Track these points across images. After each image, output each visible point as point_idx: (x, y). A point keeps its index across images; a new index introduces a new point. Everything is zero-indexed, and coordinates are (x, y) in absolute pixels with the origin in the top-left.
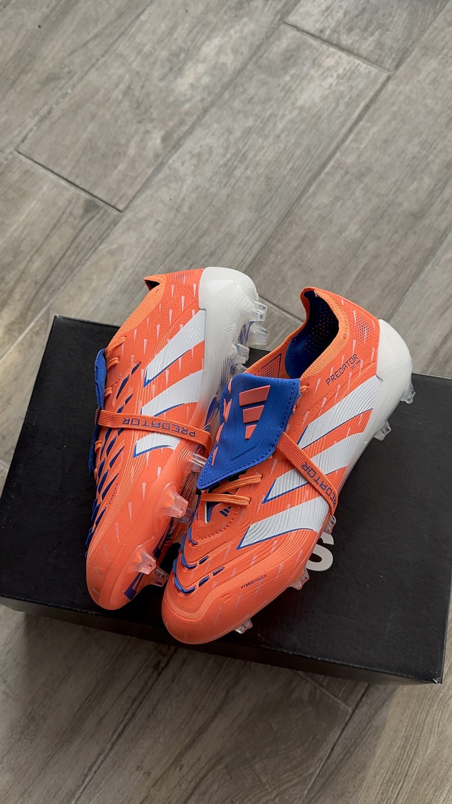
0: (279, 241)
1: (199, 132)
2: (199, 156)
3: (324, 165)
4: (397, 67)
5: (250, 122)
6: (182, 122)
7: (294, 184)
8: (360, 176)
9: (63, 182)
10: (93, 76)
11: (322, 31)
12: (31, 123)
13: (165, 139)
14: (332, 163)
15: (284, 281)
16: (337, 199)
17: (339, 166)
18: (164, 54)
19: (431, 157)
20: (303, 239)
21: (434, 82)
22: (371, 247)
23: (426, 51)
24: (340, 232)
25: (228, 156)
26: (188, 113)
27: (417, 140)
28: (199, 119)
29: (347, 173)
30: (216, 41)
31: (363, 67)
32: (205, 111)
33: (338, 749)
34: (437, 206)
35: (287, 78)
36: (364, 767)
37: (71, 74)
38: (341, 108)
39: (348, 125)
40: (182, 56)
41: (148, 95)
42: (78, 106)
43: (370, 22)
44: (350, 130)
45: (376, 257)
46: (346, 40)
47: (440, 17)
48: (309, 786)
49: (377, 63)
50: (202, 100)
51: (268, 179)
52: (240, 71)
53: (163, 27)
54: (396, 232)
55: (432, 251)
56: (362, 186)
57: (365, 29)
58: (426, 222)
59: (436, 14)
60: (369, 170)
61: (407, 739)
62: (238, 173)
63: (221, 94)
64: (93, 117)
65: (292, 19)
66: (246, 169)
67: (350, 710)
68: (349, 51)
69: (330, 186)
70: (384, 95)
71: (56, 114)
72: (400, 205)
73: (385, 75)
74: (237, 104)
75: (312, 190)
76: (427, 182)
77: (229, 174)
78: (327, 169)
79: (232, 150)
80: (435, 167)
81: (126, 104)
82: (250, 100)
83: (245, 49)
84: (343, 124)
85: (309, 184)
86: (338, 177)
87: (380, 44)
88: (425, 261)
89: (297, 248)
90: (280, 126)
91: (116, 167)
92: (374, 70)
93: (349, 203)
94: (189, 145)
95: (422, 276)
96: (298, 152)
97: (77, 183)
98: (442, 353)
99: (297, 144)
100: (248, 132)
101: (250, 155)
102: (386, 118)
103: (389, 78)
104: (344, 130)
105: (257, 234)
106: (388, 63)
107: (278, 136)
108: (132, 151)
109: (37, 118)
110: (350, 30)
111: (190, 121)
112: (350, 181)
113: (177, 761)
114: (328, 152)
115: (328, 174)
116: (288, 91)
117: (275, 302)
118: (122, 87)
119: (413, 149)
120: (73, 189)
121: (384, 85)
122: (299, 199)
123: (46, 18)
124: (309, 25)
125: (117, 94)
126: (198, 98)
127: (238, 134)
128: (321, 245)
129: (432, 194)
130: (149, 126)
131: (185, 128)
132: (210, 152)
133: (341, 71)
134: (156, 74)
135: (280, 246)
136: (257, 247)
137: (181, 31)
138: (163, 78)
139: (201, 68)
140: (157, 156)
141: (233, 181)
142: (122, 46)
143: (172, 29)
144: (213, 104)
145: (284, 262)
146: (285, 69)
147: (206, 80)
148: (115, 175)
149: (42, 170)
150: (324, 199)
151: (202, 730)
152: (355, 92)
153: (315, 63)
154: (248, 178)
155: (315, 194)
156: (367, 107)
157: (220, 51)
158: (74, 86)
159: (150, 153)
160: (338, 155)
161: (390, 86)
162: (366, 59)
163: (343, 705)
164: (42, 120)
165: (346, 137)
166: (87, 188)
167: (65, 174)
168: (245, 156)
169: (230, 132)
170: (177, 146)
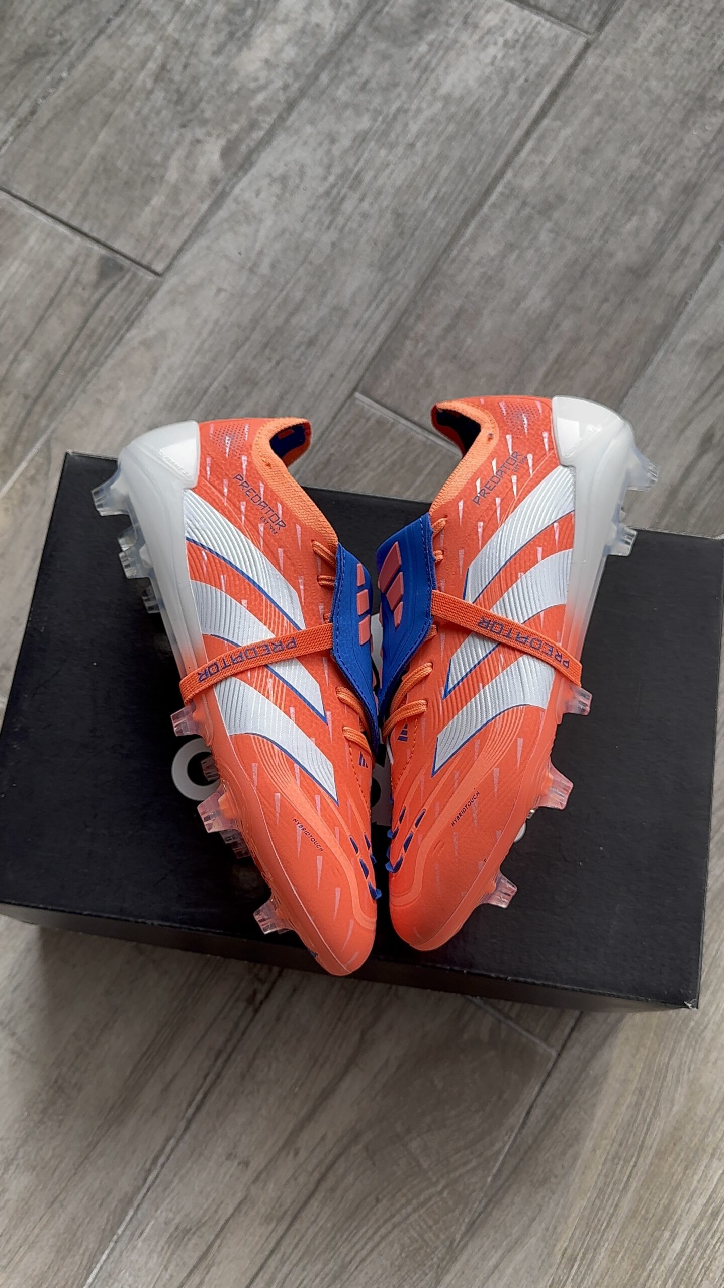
0: (419, 318)
1: (281, 141)
2: (283, 179)
3: (488, 192)
4: (601, 26)
5: (365, 123)
6: (253, 125)
7: (441, 223)
8: (546, 209)
9: (62, 229)
10: (102, 48)
12: (4, 130)
13: (226, 153)
14: (500, 188)
15: (429, 384)
16: (511, 247)
17: (511, 193)
18: (219, 9)
19: (659, 176)
20: (459, 314)
21: (661, 51)
22: (567, 325)
24: (517, 301)
25: (332, 179)
26: (261, 109)
27: (635, 149)
28: (281, 119)
29: (524, 204)
31: (546, 28)
32: (291, 105)
33: (537, 1113)
34: (670, 256)
35: (423, 48)
36: (577, 1137)
37: (65, 45)
38: (513, 96)
39: (525, 124)
40: (249, 12)
41: (195, 80)
42: (81, 101)
44: (528, 134)
45: (575, 341)
48: (495, 1170)
49: (569, 20)
50: (285, 87)
51: (398, 216)
52: (344, 38)
54: (606, 300)
55: (664, 330)
56: (549, 225)
58: (654, 282)
60: (560, 198)
61: (641, 1092)
62: (348, 207)
63: (316, 77)
64: (107, 118)
66: (362, 200)
67: (554, 1053)
69: (498, 226)
70: (580, 74)
71: (44, 114)
72: (611, 255)
73: (581, 41)
74: (342, 93)
75: (469, 232)
76: (653, 216)
77: (334, 210)
78: (492, 199)
79: (337, 170)
80: (665, 193)
81: (159, 96)
82: (364, 86)
84: (516, 124)
85: (465, 222)
86: (511, 210)
88: (653, 346)
89: (449, 328)
90: (414, 128)
91: (147, 201)
92: (564, 32)
93: (529, 254)
94: (266, 162)
95: (650, 371)
96: (445, 172)
97: (86, 228)
98: (682, 495)
99: (442, 158)
100: (362, 139)
101: (367, 177)
102: (586, 112)
103: (587, 46)
104: (519, 133)
105: (384, 306)
106: (587, 20)
107: (412, 146)
108: (173, 174)
109: (13, 121)
111: (267, 122)
112: (530, 218)
113: (289, 1143)
114: (494, 171)
115: (494, 205)
116: (426, 70)
117: (416, 418)
118: (152, 66)
119: (630, 163)
120: (78, 239)
121: (581, 56)
122: (448, 248)
125: (144, 78)
126: (279, 83)
127: (346, 142)
128: (487, 324)
129: (663, 236)
130: (199, 133)
131: (258, 135)
132: (302, 173)
133: (509, 34)
134: (208, 43)
135: (421, 327)
136: (384, 328)
138: (217, 52)
139: (281, 32)
140: (214, 181)
141: (340, 220)
144: (302, 93)
145: (429, 353)
146: (418, 33)
147: (290, 53)
148: (147, 215)
149: (26, 210)
150: (488, 247)
151: (326, 1094)
152: (534, 70)
153: (468, 22)
154: (365, 216)
155: (474, 239)
156: (554, 95)
158: (71, 67)
159: (202, 177)
160: (509, 175)
161: (591, 59)
162: (550, 14)
163: (542, 1047)
164: (22, 124)
165: (521, 144)
166: (102, 237)
167: (64, 215)
168: (358, 178)
169: (333, 139)
170: (247, 164)
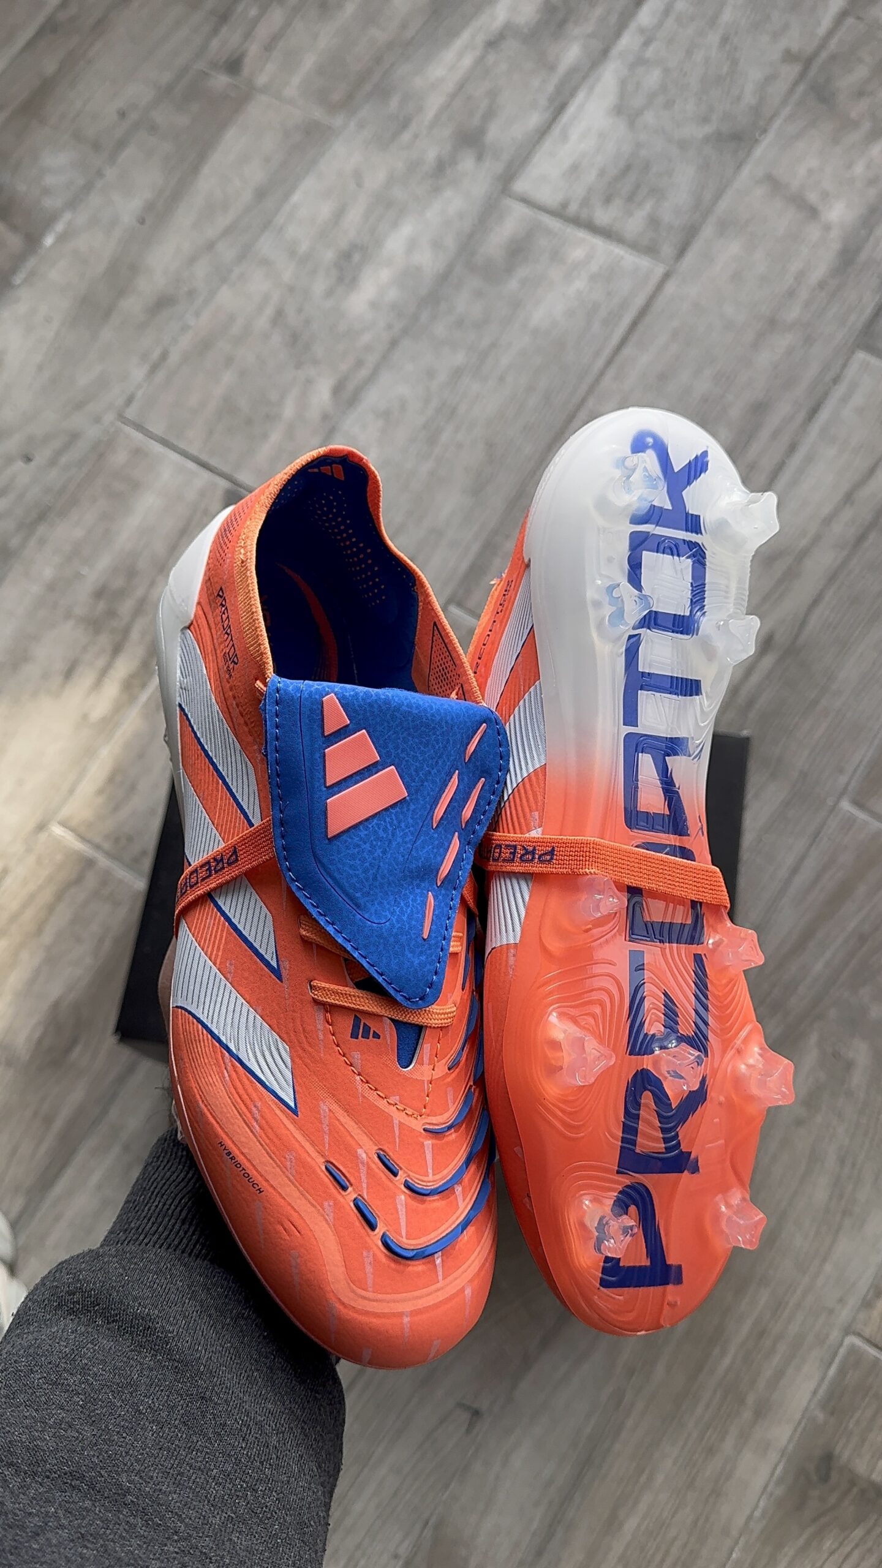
1: (385, 379)
2: (386, 415)
4: (682, 252)
5: (460, 358)
6: (359, 363)
9: (191, 464)
10: (225, 296)
11: (565, 205)
12: (138, 373)
13: (337, 390)
18: (329, 255)
21: (736, 277)
23: (724, 227)
25: (430, 412)
26: (368, 349)
27: (708, 372)
28: (385, 357)
30: (407, 229)
31: (629, 259)
32: (394, 343)
35: (513, 284)
37: (192, 293)
38: (596, 328)
39: (605, 355)
40: (356, 257)
41: (307, 322)
42: (205, 345)
43: (638, 186)
44: (609, 362)
46: (603, 216)
47: (746, 171)
49: (650, 250)
50: (389, 327)
51: (490, 445)
52: (444, 277)
53: (326, 210)
57: (630, 198)
59: (739, 167)
62: (445, 437)
63: (416, 317)
64: (229, 361)
65: (521, 186)
66: (457, 431)
68: (607, 233)
70: (660, 302)
71: (174, 357)
73: (660, 270)
74: (440, 329)
77: (432, 440)
79: (434, 404)
81: (276, 339)
82: (460, 323)
83: (450, 243)
84: (597, 354)
87: (654, 222)
90: (504, 362)
91: (267, 437)
92: (644, 262)
94: (373, 397)
96: (532, 402)
97: (213, 462)
99: (530, 390)
100: (458, 373)
101: (462, 410)
102: (662, 339)
103: (667, 276)
104: (600, 363)
105: (475, 528)
106: (667, 250)
107: (502, 379)
108: (289, 411)
109: (146, 367)
110: (608, 200)
111: (371, 359)
116: (517, 305)
118: (269, 311)
120: (206, 475)
121: (660, 286)
123: (150, 207)
124: (548, 195)
125: (262, 323)
126: (382, 324)
127: (443, 378)
130: (312, 372)
131: (364, 373)
132: (403, 409)
133: (594, 267)
134: (319, 286)
136: (476, 548)
137: (354, 217)
138: (330, 293)
139: (385, 275)
140: (325, 417)
141: (438, 451)
142: (266, 245)
143: (339, 214)
144: (405, 331)
146: (509, 270)
147: (393, 294)
149: (158, 448)
152: (615, 301)
153: (556, 256)
154: (460, 446)
156: (634, 324)
157: (412, 245)
158: (197, 314)
159: (314, 414)
161: (670, 288)
162: (634, 246)
164: (154, 369)
165: (602, 374)
166: (225, 469)
167: (193, 450)
168: (453, 411)
169: (431, 374)
170: (353, 400)
